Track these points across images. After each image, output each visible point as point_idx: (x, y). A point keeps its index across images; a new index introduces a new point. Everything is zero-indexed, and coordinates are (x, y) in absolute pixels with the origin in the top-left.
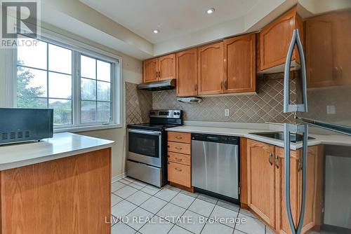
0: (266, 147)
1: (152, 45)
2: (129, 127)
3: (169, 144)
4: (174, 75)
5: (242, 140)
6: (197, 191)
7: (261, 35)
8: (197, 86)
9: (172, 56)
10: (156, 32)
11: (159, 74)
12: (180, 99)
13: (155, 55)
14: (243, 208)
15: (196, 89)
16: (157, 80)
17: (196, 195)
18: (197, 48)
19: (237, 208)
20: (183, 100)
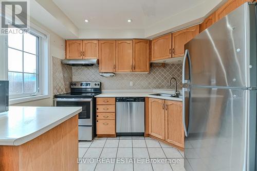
0: (160, 101)
1: (78, 29)
2: (56, 97)
3: (98, 107)
4: (97, 55)
5: (146, 99)
6: (119, 135)
7: (153, 42)
8: (115, 66)
9: (96, 42)
10: (86, 21)
11: (83, 54)
12: (102, 74)
13: (80, 38)
14: (146, 137)
15: (115, 68)
16: (81, 58)
17: (118, 138)
18: (116, 40)
19: (143, 138)
20: (104, 75)
